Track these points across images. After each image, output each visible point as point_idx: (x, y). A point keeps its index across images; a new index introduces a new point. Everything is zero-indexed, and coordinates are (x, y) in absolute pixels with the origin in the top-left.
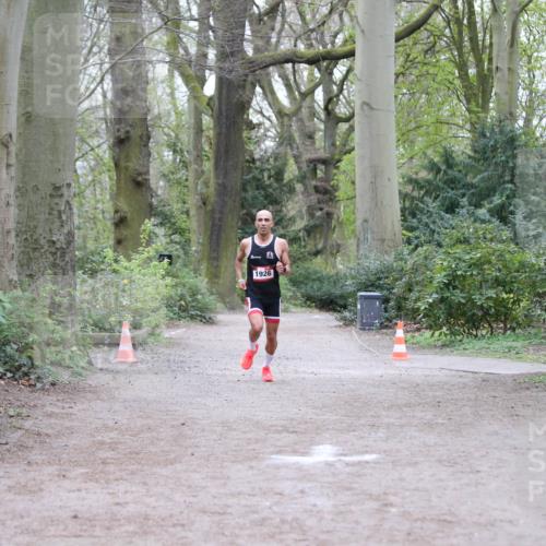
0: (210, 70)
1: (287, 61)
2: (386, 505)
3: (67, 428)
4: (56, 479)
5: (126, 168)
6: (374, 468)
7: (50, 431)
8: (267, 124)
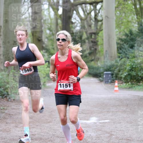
0: (61, 6)
1: (83, 4)
2: (111, 135)
3: (18, 112)
4: (15, 127)
5: (36, 36)
6: (108, 124)
7: (13, 114)
8: (77, 22)
